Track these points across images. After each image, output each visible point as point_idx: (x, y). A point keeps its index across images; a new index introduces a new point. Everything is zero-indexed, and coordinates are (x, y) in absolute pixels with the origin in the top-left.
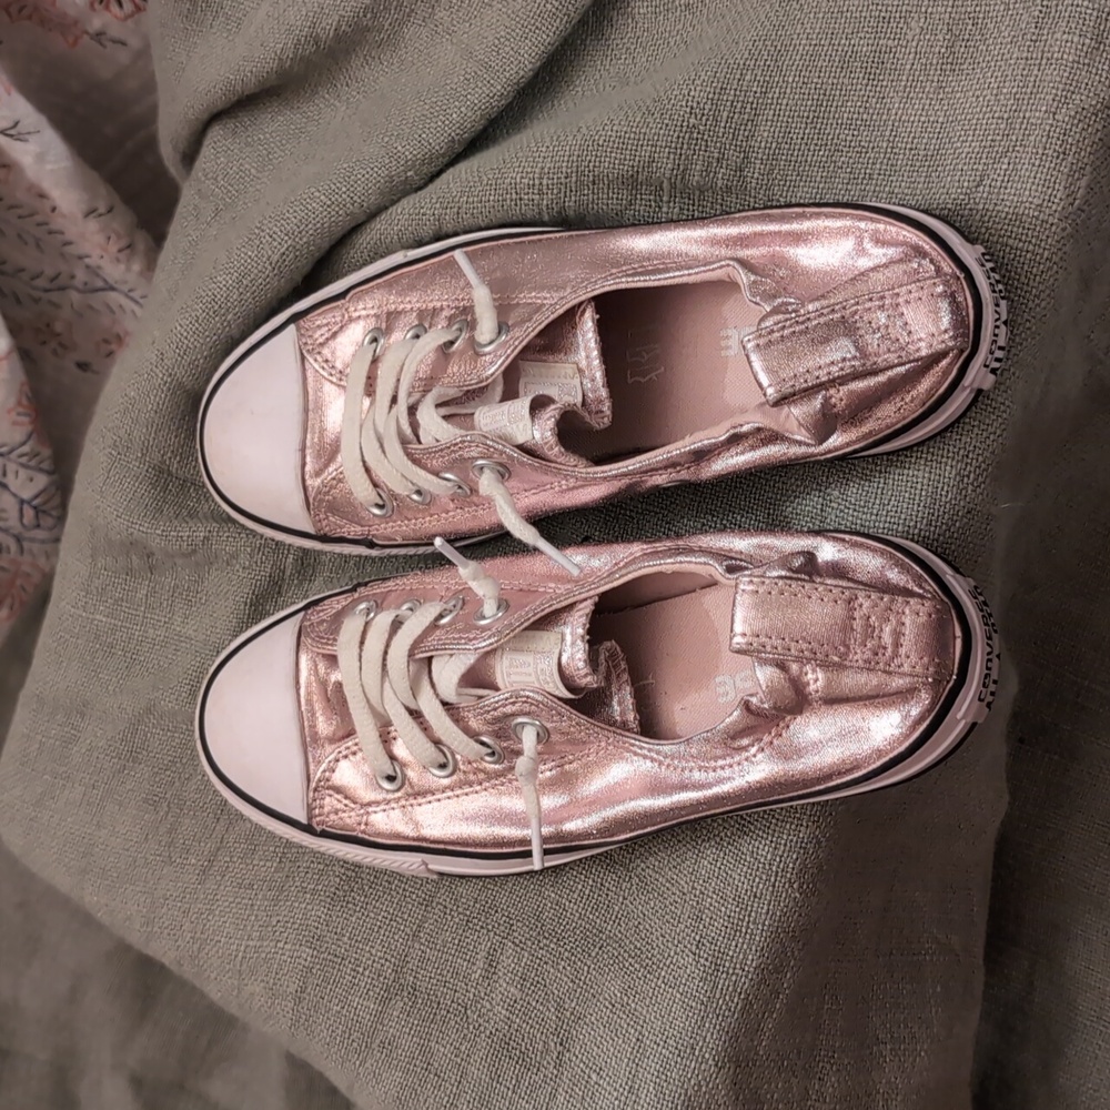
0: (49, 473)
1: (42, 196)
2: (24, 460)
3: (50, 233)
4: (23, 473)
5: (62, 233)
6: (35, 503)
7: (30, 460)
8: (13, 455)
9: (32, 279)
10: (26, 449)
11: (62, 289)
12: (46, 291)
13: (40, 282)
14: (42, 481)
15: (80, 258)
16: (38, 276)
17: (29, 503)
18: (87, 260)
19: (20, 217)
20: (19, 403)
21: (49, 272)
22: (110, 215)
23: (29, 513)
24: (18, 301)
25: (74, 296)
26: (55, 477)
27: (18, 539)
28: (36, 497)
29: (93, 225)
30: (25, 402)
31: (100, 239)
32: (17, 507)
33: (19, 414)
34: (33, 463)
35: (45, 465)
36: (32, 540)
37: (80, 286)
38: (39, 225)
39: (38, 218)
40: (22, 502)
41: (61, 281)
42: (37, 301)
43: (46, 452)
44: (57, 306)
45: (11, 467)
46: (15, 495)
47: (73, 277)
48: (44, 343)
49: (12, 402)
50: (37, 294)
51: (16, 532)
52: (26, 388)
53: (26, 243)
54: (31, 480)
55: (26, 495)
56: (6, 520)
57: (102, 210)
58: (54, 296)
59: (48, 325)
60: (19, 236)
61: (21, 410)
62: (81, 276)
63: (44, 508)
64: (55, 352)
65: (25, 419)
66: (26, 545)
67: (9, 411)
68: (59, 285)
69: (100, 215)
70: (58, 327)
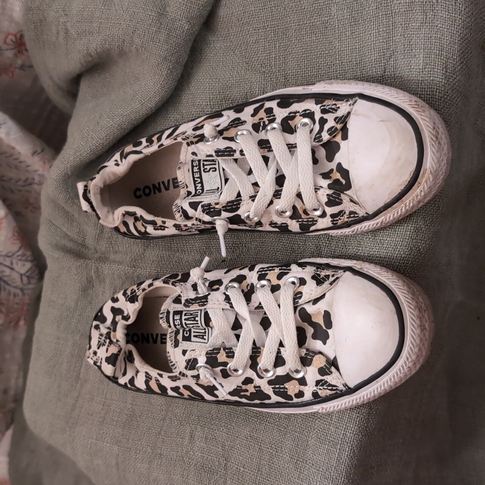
0: (32, 261)
1: (13, 148)
2: (20, 258)
3: (21, 162)
4: (20, 263)
5: (25, 162)
6: (27, 274)
7: (22, 258)
8: (15, 256)
9: (17, 182)
10: (20, 253)
11: (30, 184)
12: (23, 186)
13: (20, 183)
14: (28, 265)
15: (35, 171)
16: (19, 180)
17: (24, 275)
18: (39, 172)
19: (7, 157)
20: (14, 235)
21: (23, 178)
22: (43, 153)
23: (25, 279)
24: (12, 192)
25: (35, 187)
26: (35, 262)
27: (22, 290)
28: (27, 272)
29: (36, 158)
30: (16, 234)
31: (41, 163)
32: (20, 277)
33: (14, 240)
34: (24, 258)
35: (29, 258)
36: (28, 289)
37: (37, 182)
38: (16, 159)
39: (14, 157)
40: (21, 275)
41: (29, 181)
42: (20, 191)
43: (29, 253)
44: (29, 192)
45: (14, 261)
46: (18, 272)
47: (34, 179)
48: (26, 208)
49: (10, 235)
50: (20, 188)
51: (21, 287)
52: (16, 229)
53: (11, 167)
54: (24, 265)
55: (23, 271)
56: (16, 283)
57: (39, 151)
58: (27, 188)
59: (27, 200)
60: (8, 165)
61: (15, 238)
62: (37, 179)
63: (32, 276)
64: (32, 211)
65: (18, 241)
66: (26, 292)
67: (10, 239)
68: (29, 183)
69: (39, 153)
70: (31, 201)
